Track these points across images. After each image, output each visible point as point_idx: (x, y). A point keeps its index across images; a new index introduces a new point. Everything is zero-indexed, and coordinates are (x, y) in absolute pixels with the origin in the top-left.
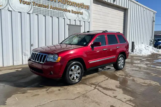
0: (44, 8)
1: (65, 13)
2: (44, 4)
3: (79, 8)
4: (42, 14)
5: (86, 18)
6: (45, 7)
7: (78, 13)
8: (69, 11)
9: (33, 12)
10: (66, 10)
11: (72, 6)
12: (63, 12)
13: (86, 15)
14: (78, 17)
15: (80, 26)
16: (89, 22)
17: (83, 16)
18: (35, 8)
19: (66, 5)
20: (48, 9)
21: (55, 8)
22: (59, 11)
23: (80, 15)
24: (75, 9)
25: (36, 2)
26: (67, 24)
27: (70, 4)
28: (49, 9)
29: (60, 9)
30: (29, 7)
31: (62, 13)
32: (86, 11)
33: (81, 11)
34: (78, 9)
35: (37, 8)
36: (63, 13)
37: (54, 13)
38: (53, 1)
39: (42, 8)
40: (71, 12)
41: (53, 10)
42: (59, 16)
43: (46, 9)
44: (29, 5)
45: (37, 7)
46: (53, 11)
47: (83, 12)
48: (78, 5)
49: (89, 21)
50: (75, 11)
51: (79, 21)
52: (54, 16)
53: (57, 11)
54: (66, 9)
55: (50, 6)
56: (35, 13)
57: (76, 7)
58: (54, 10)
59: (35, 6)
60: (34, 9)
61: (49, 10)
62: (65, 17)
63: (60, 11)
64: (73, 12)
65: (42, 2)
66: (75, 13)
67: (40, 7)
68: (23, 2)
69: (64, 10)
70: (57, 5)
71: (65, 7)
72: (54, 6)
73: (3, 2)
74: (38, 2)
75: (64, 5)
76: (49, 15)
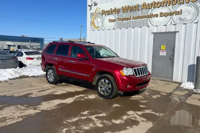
0: (126, 21)
1: (149, 20)
2: (127, 17)
3: (174, 6)
4: (125, 27)
5: (189, 17)
6: (128, 19)
7: (171, 14)
8: (156, 16)
9: (117, 28)
10: (151, 16)
11: (161, 7)
12: (147, 19)
13: (189, 13)
14: (171, 20)
15: (175, 33)
16: (197, 23)
17: (181, 16)
18: (119, 23)
19: (152, 8)
20: (130, 21)
21: (138, 17)
22: (142, 19)
23: (175, 17)
25: (120, 18)
26: (152, 33)
27: (158, 5)
28: (131, 20)
29: (143, 17)
30: (115, 24)
32: (189, 6)
33: (178, 10)
34: (172, 7)
35: (120, 23)
36: (147, 20)
39: (125, 21)
40: (159, 16)
41: (135, 20)
42: (141, 26)
43: (128, 21)
44: (115, 22)
45: (120, 21)
47: (181, 10)
48: (171, 2)
49: (195, 22)
50: (165, 13)
51: (174, 25)
52: (136, 26)
53: (140, 19)
54: (152, 14)
55: (132, 17)
56: (119, 27)
57: (169, 7)
59: (119, 22)
61: (131, 22)
62: (150, 24)
63: (145, 19)
64: (162, 15)
65: (125, 15)
66: (166, 15)
67: (123, 21)
68: (111, 21)
69: (148, 17)
70: (140, 13)
71: (150, 12)
72: (136, 16)
73: (100, 25)
74: (121, 17)
75: (149, 11)
76: (131, 27)
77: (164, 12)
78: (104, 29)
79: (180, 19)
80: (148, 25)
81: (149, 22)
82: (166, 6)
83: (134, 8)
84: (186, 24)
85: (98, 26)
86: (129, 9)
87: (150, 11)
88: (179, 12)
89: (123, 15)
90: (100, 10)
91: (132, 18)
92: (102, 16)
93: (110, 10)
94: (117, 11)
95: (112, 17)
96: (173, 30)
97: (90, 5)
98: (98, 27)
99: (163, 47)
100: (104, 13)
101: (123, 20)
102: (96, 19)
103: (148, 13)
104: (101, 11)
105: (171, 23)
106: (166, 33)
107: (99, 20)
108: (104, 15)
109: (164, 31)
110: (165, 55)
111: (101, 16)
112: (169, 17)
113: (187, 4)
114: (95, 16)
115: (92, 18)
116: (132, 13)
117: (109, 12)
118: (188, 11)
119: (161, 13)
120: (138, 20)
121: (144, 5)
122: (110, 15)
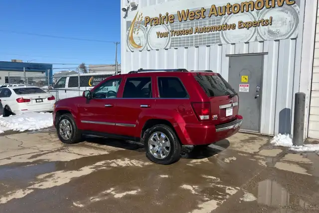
0: (185, 35)
1: (222, 33)
2: (186, 29)
3: (261, 11)
4: (183, 46)
5: (283, 30)
6: (187, 33)
7: (256, 24)
8: (233, 27)
9: (171, 46)
10: (226, 27)
11: (240, 13)
12: (218, 32)
13: (284, 23)
14: (256, 33)
15: (262, 54)
16: (295, 39)
17: (272, 28)
18: (174, 38)
19: (227, 15)
20: (191, 35)
21: (205, 30)
22: (210, 32)
23: (262, 29)
25: (175, 30)
26: (227, 55)
27: (236, 9)
28: (193, 34)
29: (211, 29)
30: (167, 40)
31: (217, 34)
32: (282, 11)
33: (267, 17)
34: (258, 13)
35: (176, 38)
36: (219, 34)
37: (201, 39)
38: (201, 18)
39: (183, 36)
40: (237, 27)
41: (200, 34)
42: (210, 43)
43: (189, 35)
44: (166, 38)
45: (176, 36)
46: (200, 36)
47: (271, 18)
48: (256, 5)
50: (247, 23)
51: (260, 42)
52: (201, 44)
53: (207, 33)
54: (226, 24)
55: (194, 28)
56: (174, 46)
57: (253, 12)
58: (202, 34)
59: (173, 37)
60: (172, 41)
61: (192, 37)
62: (223, 42)
63: (213, 32)
64: (242, 25)
65: (183, 26)
66: (248, 25)
67: (180, 36)
68: (160, 35)
69: (220, 28)
70: (207, 23)
71: (223, 21)
72: (201, 27)
73: (143, 41)
74: (177, 28)
75: (221, 18)
76: (193, 45)
77: (245, 21)
78: (149, 49)
79: (270, 32)
80: (220, 42)
81: (221, 38)
82: (248, 11)
83: (196, 13)
84: (279, 40)
85: (140, 44)
86: (190, 15)
87: (223, 19)
88: (267, 21)
89: (180, 25)
90: (142, 17)
91: (194, 31)
92: (145, 28)
93: (159, 17)
94: (170, 19)
95: (162, 29)
96: (259, 51)
97: (126, 8)
98: (139, 46)
99: (244, 79)
100: (149, 21)
101: (180, 33)
102: (136, 33)
103: (220, 23)
104: (143, 19)
105: (256, 40)
106: (248, 55)
107: (141, 33)
108: (149, 26)
109: (245, 52)
110: (248, 91)
111: (144, 26)
112: (253, 29)
113: (281, 9)
114: (134, 26)
115: (129, 31)
116: (194, 22)
117: (157, 21)
118: (282, 19)
119: (240, 23)
120: (204, 33)
121: (214, 8)
122: (159, 25)
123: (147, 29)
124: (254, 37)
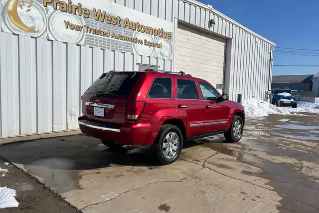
0: (102, 36)
1: (134, 45)
2: (102, 30)
4: (100, 46)
5: (167, 53)
6: (104, 35)
7: (154, 45)
8: (141, 42)
9: (85, 43)
10: (135, 41)
11: (144, 33)
12: (130, 42)
13: (167, 49)
14: (154, 52)
17: (162, 50)
18: (89, 35)
19: (136, 31)
20: (108, 38)
21: (120, 37)
22: (125, 41)
23: (156, 49)
24: (149, 38)
25: (90, 27)
26: (137, 64)
27: (142, 29)
28: (110, 38)
29: (126, 39)
30: (80, 34)
32: (166, 41)
33: (159, 42)
34: (155, 38)
35: (91, 36)
36: (131, 44)
37: (118, 44)
38: (117, 25)
39: (99, 36)
40: (143, 43)
41: (116, 39)
42: (125, 50)
43: (106, 37)
44: (79, 32)
45: (91, 34)
46: (116, 41)
47: (161, 44)
48: (154, 32)
49: (170, 59)
50: (149, 42)
51: (156, 58)
53: (122, 41)
54: (137, 38)
55: (111, 32)
56: (88, 44)
57: (152, 36)
58: (118, 40)
59: (88, 33)
60: (86, 38)
61: (110, 40)
62: (134, 52)
63: (127, 42)
64: (146, 43)
65: (99, 26)
66: (149, 44)
67: (96, 35)
69: (132, 40)
70: (122, 32)
72: (117, 34)
73: (40, 25)
77: (148, 40)
78: (51, 38)
79: (160, 53)
80: (132, 51)
81: (133, 48)
82: (149, 34)
83: (113, 19)
84: (164, 59)
85: (34, 27)
86: (106, 18)
87: (134, 33)
88: (159, 45)
89: (96, 24)
91: (110, 35)
92: (44, 8)
93: (67, 3)
94: (83, 12)
102: (25, 8)
103: (132, 36)
105: (154, 56)
113: (165, 39)
116: (111, 26)
117: (65, 6)
120: (120, 40)
121: (127, 21)
122: (68, 13)
123: (47, 10)
124: (153, 54)
